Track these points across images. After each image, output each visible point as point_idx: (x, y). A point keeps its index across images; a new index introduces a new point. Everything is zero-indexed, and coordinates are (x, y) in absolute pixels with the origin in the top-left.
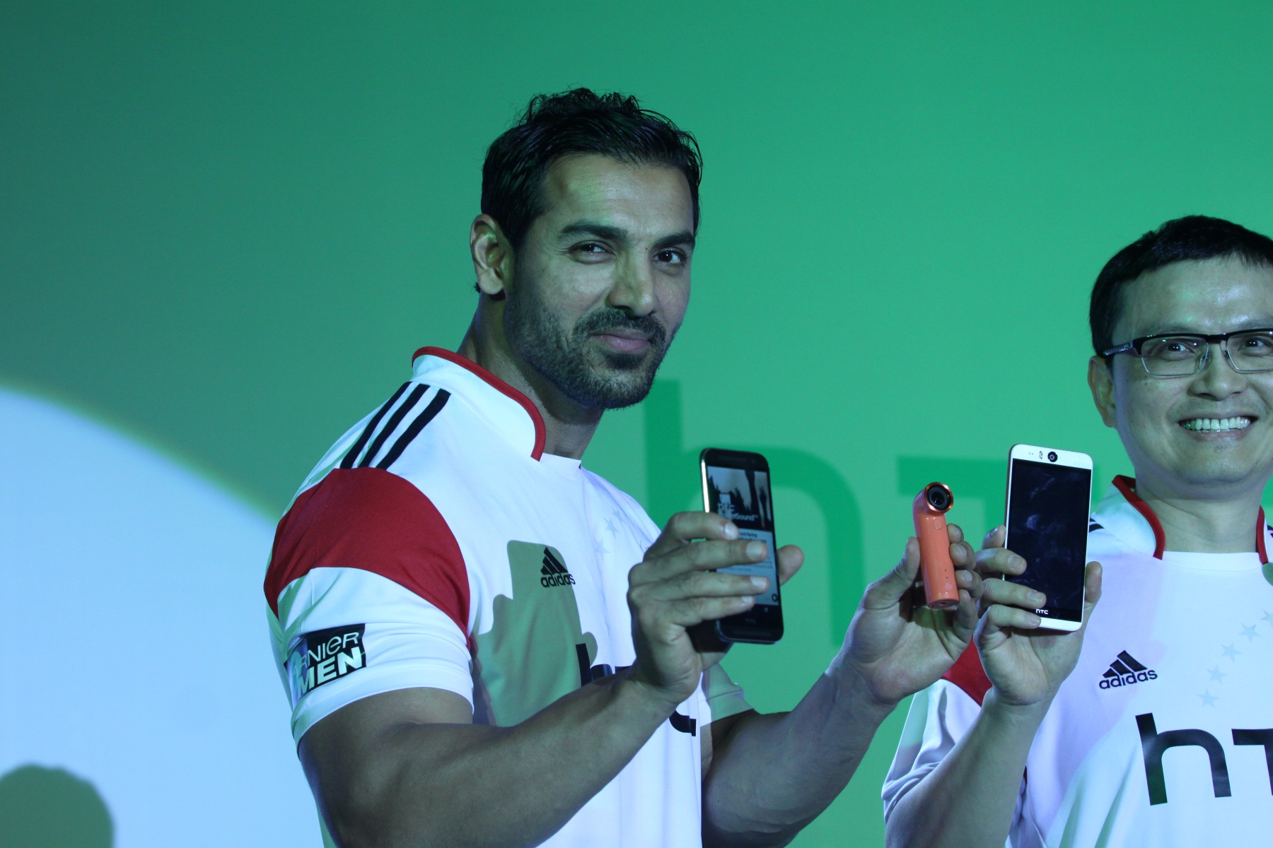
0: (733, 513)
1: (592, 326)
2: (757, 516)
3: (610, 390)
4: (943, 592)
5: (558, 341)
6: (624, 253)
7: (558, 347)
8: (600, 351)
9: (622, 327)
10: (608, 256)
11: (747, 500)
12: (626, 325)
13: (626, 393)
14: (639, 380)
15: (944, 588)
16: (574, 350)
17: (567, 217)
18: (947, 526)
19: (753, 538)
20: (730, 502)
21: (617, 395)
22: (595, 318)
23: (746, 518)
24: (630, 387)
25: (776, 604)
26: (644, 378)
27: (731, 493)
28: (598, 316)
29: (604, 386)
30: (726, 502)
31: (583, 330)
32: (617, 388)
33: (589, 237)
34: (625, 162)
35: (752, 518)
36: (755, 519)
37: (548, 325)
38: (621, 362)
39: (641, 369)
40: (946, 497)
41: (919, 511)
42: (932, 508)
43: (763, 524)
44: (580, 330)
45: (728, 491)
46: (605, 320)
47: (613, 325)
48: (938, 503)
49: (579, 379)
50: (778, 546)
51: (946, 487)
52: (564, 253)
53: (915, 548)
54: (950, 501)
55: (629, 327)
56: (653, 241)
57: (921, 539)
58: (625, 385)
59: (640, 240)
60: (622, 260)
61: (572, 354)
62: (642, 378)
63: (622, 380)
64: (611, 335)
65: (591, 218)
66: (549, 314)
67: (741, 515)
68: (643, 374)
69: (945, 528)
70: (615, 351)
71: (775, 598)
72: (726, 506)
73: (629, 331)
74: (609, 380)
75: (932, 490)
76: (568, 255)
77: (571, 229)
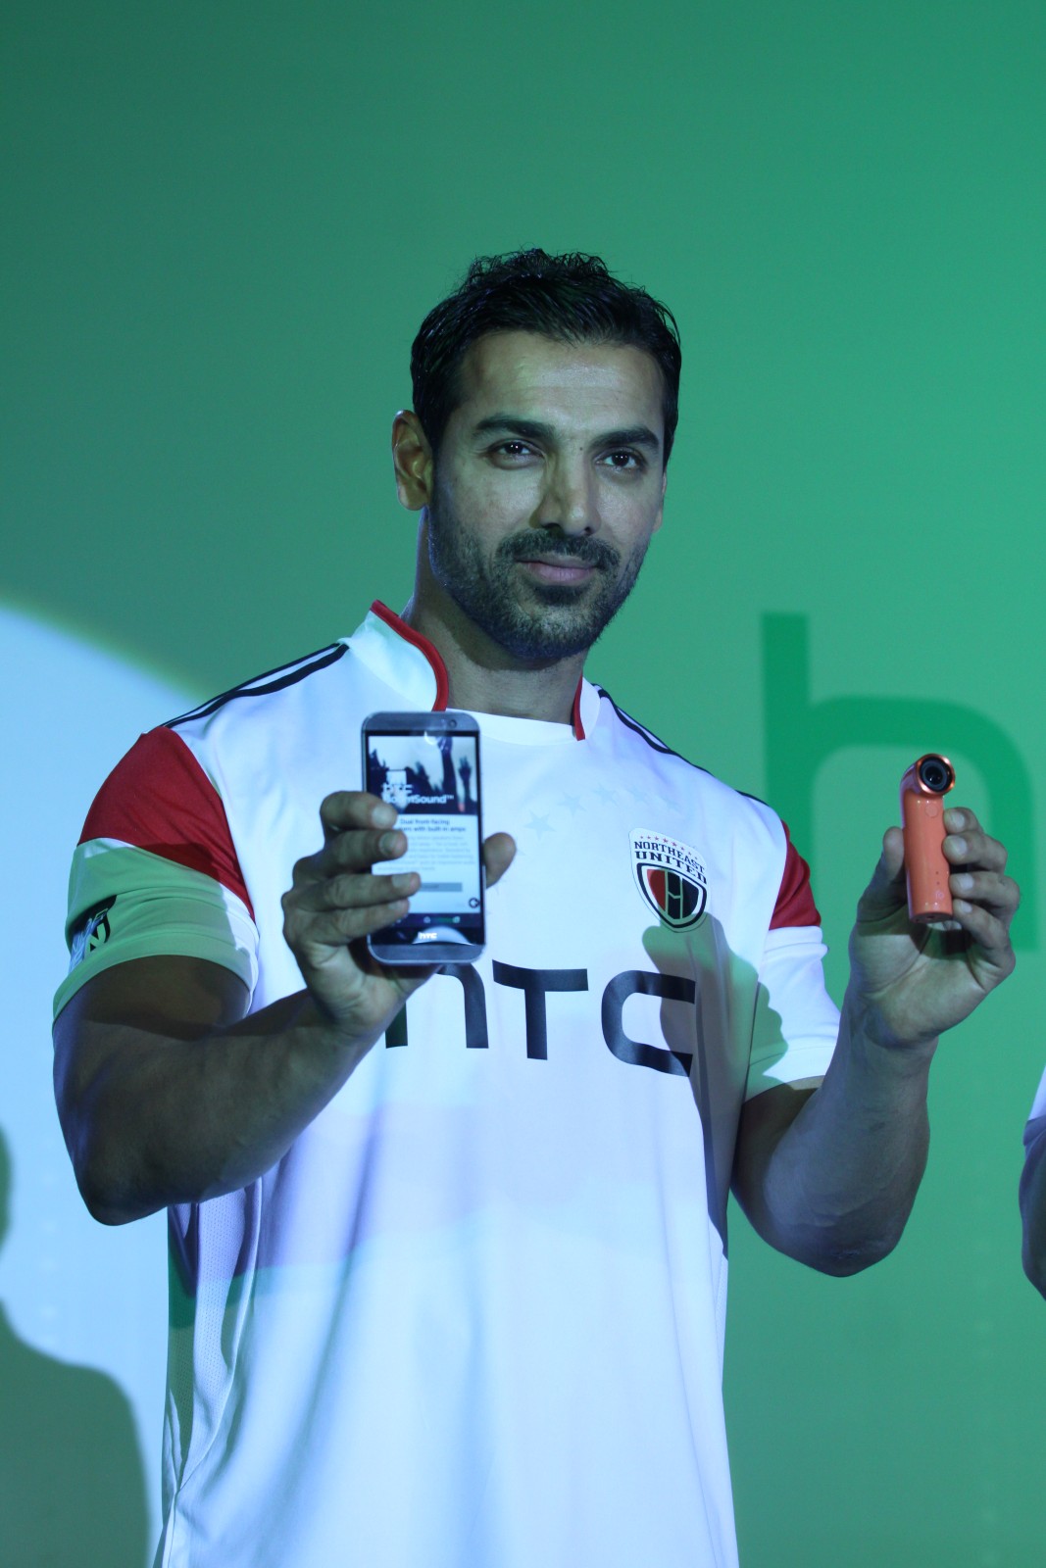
0: (409, 795)
1: (518, 549)
2: (451, 797)
3: (540, 632)
4: (932, 903)
5: (481, 570)
6: (553, 455)
7: (481, 577)
8: (527, 582)
9: (553, 553)
10: (535, 458)
11: (436, 777)
12: (559, 550)
13: (562, 636)
14: (579, 620)
15: (933, 896)
16: (499, 577)
17: (482, 411)
18: (944, 813)
19: (442, 826)
20: (404, 781)
21: (549, 638)
22: (520, 540)
23: (433, 800)
24: (567, 629)
25: (477, 910)
26: (586, 618)
27: (408, 771)
28: (525, 539)
29: (531, 628)
30: (399, 782)
31: (507, 553)
32: (550, 629)
33: (508, 435)
34: (557, 340)
35: (443, 800)
36: (448, 801)
37: (467, 551)
38: (557, 596)
39: (583, 605)
40: (945, 774)
41: (909, 793)
42: (925, 788)
43: (462, 807)
44: (504, 551)
45: (403, 767)
46: (533, 544)
47: (542, 551)
48: (935, 781)
49: (503, 618)
50: (486, 834)
51: (946, 761)
52: (481, 456)
53: (896, 843)
54: (951, 778)
55: (562, 551)
56: (590, 438)
57: (907, 832)
58: (559, 626)
59: (573, 438)
60: (551, 465)
61: (496, 584)
62: (583, 617)
63: (558, 619)
64: (540, 562)
65: (509, 410)
66: (467, 537)
67: (423, 798)
68: (586, 612)
69: (940, 816)
70: (545, 582)
71: (473, 903)
72: (398, 787)
73: (565, 557)
74: (539, 619)
75: (926, 764)
76: (485, 459)
77: (487, 425)
